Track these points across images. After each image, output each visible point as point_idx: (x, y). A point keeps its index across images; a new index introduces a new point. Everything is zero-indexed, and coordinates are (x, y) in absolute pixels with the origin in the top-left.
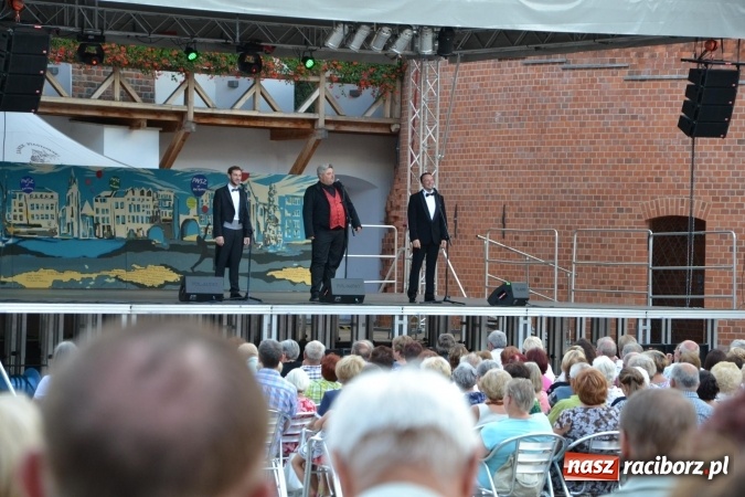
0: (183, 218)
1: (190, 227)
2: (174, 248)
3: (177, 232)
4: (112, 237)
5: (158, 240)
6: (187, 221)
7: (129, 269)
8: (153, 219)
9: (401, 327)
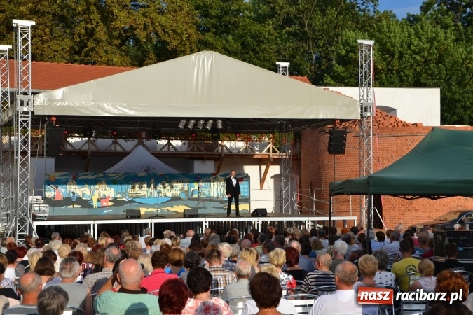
0: (192, 189)
1: (195, 192)
2: (189, 199)
3: (190, 194)
4: (166, 196)
5: (183, 197)
6: (193, 190)
7: (172, 207)
8: (181, 190)
9: (206, 226)
